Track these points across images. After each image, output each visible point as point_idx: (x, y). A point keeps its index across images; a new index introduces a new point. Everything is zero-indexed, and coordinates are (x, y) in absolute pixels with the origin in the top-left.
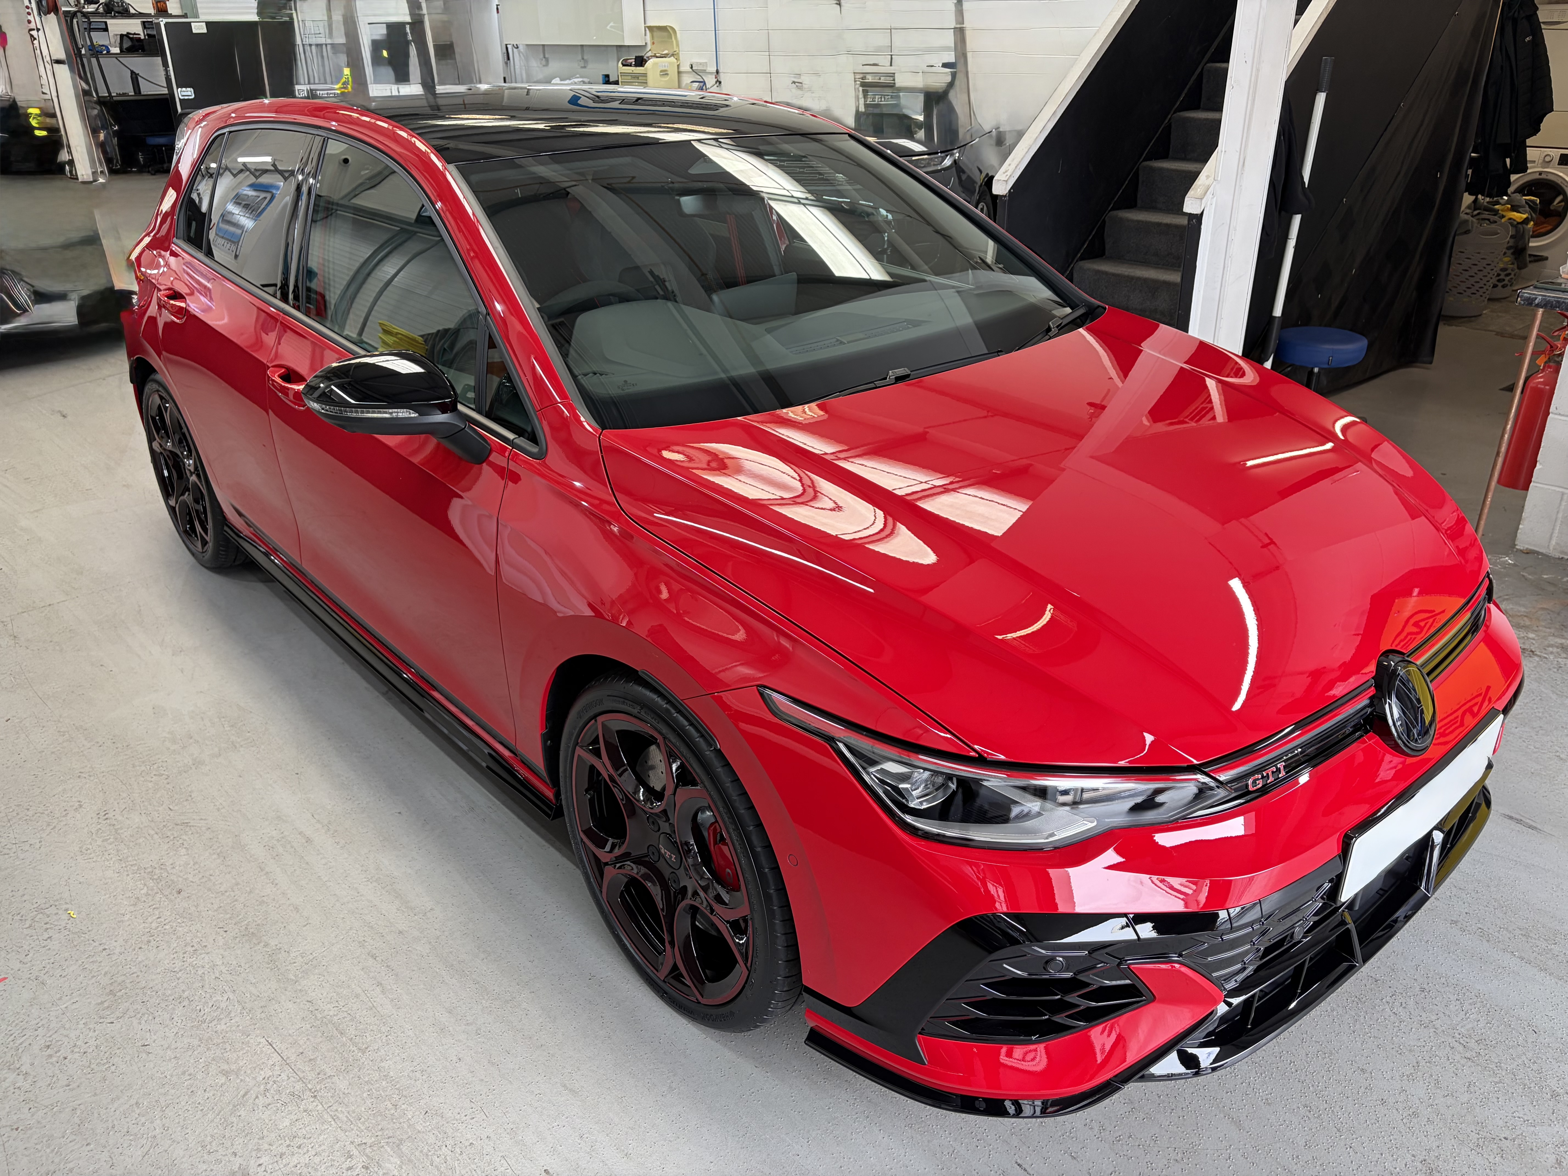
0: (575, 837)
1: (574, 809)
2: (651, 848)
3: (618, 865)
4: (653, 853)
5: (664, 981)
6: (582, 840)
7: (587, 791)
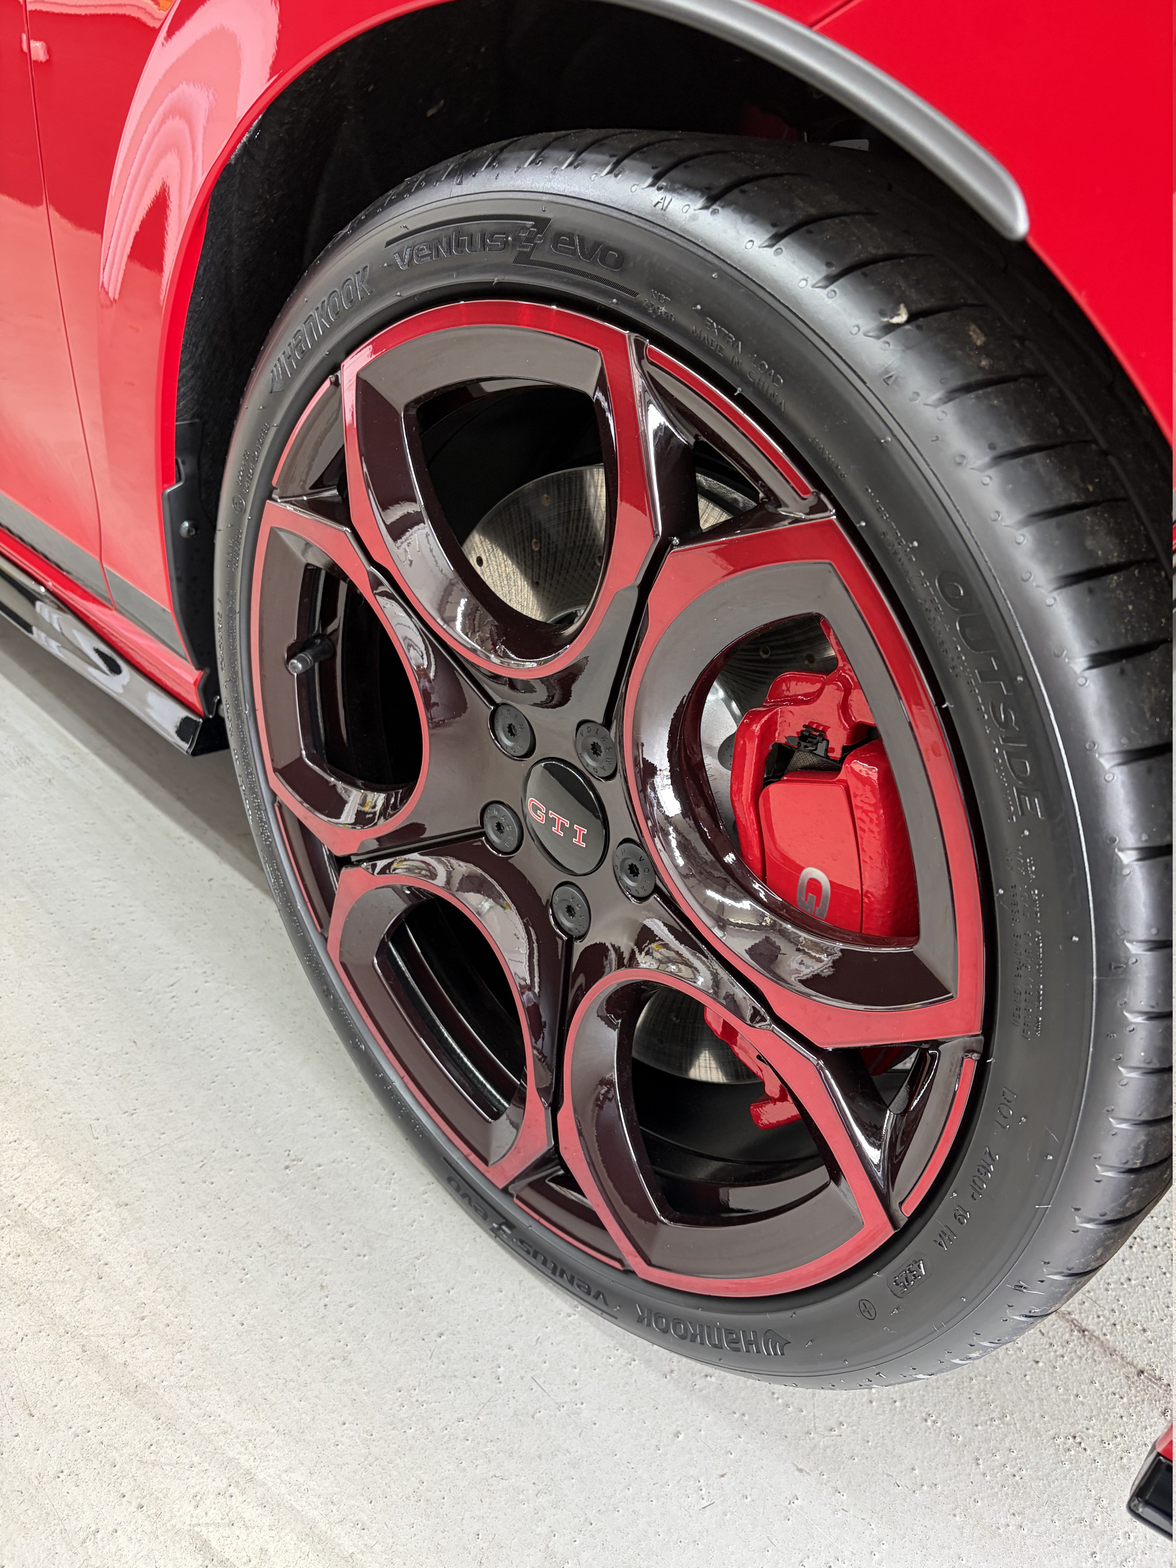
0: (253, 790)
1: (254, 710)
2: (493, 811)
3: (381, 864)
4: (499, 827)
5: (505, 1191)
6: (274, 795)
7: (293, 652)
